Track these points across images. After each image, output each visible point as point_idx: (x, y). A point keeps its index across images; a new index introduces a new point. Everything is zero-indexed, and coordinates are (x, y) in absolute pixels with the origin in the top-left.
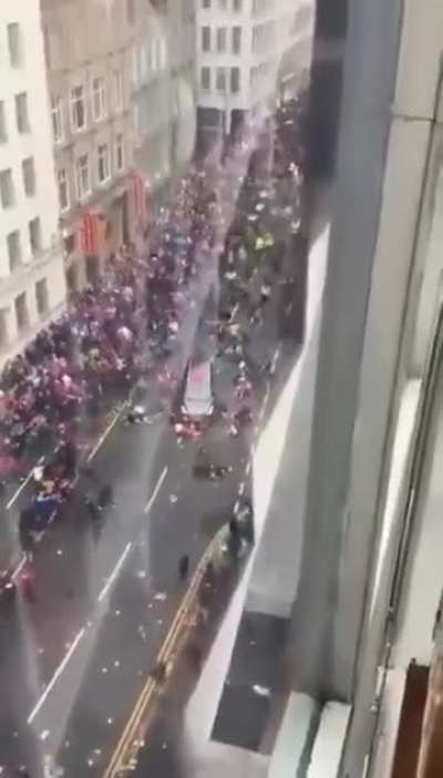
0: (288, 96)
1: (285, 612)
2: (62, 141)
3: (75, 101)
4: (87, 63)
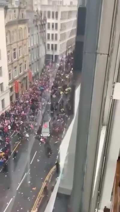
0: (70, 52)
2: (10, 62)
3: (14, 52)
4: (17, 42)
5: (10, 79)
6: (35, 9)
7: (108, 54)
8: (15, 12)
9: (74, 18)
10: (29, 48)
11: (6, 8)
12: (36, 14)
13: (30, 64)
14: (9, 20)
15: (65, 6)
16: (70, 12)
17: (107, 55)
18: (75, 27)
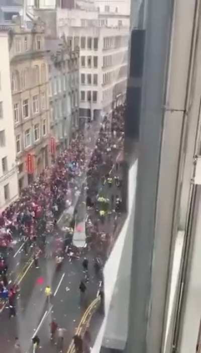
0: (119, 103)
2: (18, 122)
4: (30, 89)
5: (18, 150)
6: (60, 35)
7: (185, 111)
8: (26, 39)
9: (125, 49)
10: (50, 98)
11: (11, 35)
12: (61, 42)
13: (53, 124)
14: (15, 53)
15: (110, 28)
16: (118, 38)
17: (183, 112)
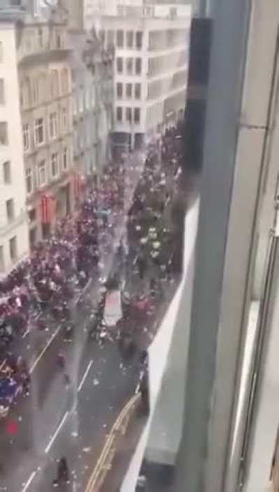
0: (172, 125)
1: (171, 462)
2: (29, 151)
3: (38, 126)
4: (46, 104)
5: (29, 190)
6: (88, 26)
7: (267, 128)
8: (40, 33)
9: (182, 46)
10: (74, 117)
11: (20, 25)
12: (90, 37)
13: (77, 154)
14: (26, 52)
15: (157, 18)
16: (171, 34)
17: (264, 130)
18: (185, 67)
